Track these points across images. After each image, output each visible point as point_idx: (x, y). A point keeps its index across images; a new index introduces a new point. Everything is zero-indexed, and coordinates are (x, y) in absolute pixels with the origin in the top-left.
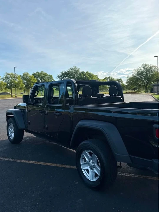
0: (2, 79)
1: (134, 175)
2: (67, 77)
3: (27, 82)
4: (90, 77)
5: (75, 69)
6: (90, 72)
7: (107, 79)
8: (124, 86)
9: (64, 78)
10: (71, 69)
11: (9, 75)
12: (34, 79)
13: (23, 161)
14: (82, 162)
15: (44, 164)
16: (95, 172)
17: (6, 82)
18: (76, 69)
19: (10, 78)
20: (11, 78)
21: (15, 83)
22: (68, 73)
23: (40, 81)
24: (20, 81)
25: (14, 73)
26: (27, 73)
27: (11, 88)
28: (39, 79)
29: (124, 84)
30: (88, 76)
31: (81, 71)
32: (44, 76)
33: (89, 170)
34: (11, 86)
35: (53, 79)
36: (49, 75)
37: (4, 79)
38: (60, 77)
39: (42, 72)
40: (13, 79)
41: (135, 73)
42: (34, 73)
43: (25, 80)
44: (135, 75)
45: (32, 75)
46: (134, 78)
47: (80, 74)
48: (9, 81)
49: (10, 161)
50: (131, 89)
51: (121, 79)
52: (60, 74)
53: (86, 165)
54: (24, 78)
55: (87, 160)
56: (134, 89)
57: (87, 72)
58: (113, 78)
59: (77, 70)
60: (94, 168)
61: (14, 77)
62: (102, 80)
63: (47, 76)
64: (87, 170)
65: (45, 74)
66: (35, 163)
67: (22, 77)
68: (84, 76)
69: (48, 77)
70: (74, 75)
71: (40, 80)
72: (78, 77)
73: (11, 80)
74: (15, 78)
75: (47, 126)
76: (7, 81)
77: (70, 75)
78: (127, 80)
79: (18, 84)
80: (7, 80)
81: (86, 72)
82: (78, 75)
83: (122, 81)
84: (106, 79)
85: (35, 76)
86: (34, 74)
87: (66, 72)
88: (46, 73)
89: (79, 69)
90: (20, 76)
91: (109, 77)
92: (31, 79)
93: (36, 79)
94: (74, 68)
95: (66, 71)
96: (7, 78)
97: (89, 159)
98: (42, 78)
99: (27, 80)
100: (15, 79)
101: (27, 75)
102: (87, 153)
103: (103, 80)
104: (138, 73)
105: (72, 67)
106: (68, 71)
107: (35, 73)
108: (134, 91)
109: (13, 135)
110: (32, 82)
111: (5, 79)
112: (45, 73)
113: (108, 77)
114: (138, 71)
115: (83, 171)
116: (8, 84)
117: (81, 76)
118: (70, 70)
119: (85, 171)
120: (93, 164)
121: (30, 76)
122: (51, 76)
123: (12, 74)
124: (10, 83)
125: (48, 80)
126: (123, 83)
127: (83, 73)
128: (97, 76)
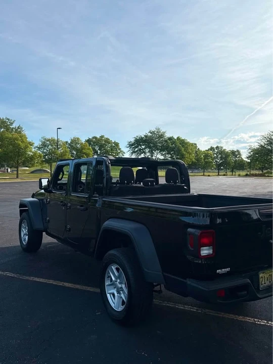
0: (37, 147)
1: (191, 308)
2: (143, 145)
3: (76, 154)
4: (183, 146)
5: (157, 132)
6: (183, 139)
7: (214, 150)
8: (244, 164)
9: (138, 147)
10: (151, 133)
11: (48, 141)
12: (89, 149)
13: (31, 278)
14: (107, 283)
15: (61, 284)
16: (121, 297)
17: (43, 152)
18: (160, 132)
19: (50, 147)
20: (52, 146)
21: (57, 155)
22: (146, 140)
23: (99, 151)
24: (66, 152)
25: (56, 139)
26: (78, 139)
27: (50, 163)
28: (97, 148)
29: (245, 159)
30: (180, 144)
31: (168, 135)
32: (104, 144)
33: (116, 294)
34: (51, 159)
35: (120, 149)
36: (113, 141)
37: (39, 148)
38: (132, 145)
39: (102, 137)
40: (55, 148)
41: (263, 141)
42: (89, 139)
43: (74, 149)
44: (262, 144)
45: (86, 141)
46: (262, 150)
47: (166, 141)
48: (47, 151)
49: (13, 277)
50: (256, 169)
51: (238, 151)
52: (133, 140)
53: (112, 287)
54: (72, 146)
55: (113, 279)
56: (262, 169)
57: (178, 138)
58: (224, 148)
59: (161, 135)
60: (121, 292)
61: (56, 144)
62: (204, 151)
63: (109, 143)
64: (113, 295)
65: (107, 141)
66: (48, 282)
67: (70, 144)
68: (172, 145)
69: (111, 146)
70: (156, 142)
71: (99, 149)
72: (163, 146)
73: (51, 149)
74: (57, 146)
75: (68, 227)
76: (45, 151)
77: (149, 143)
78: (250, 153)
79: (61, 156)
80: (44, 149)
81: (176, 138)
82: (162, 143)
83: (240, 155)
84: (211, 150)
85: (90, 144)
86: (89, 141)
87: (142, 138)
88: (109, 139)
89: (164, 133)
90: (67, 142)
91: (217, 147)
92: (82, 148)
93: (92, 149)
94: (156, 130)
95: (143, 136)
96: (45, 146)
97: (116, 278)
98: (101, 147)
99: (77, 150)
100: (58, 148)
101: (77, 142)
102: (114, 268)
103: (206, 152)
104: (268, 141)
105: (153, 129)
106: (146, 136)
107: (91, 138)
108: (263, 172)
109: (27, 238)
110: (84, 153)
111: (41, 148)
112: (107, 138)
113: (215, 147)
114: (268, 138)
115: (108, 295)
116: (46, 155)
117: (167, 144)
118: (149, 134)
119: (112, 295)
120: (120, 286)
121: (82, 143)
122: (117, 144)
123: (53, 140)
124: (50, 154)
125: (112, 150)
126: (242, 158)
127: (170, 139)
128: (196, 144)
